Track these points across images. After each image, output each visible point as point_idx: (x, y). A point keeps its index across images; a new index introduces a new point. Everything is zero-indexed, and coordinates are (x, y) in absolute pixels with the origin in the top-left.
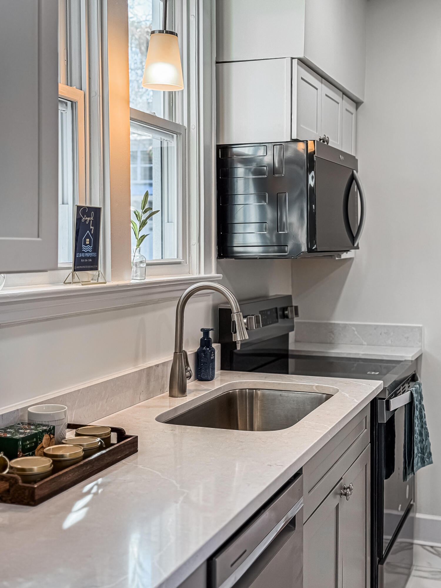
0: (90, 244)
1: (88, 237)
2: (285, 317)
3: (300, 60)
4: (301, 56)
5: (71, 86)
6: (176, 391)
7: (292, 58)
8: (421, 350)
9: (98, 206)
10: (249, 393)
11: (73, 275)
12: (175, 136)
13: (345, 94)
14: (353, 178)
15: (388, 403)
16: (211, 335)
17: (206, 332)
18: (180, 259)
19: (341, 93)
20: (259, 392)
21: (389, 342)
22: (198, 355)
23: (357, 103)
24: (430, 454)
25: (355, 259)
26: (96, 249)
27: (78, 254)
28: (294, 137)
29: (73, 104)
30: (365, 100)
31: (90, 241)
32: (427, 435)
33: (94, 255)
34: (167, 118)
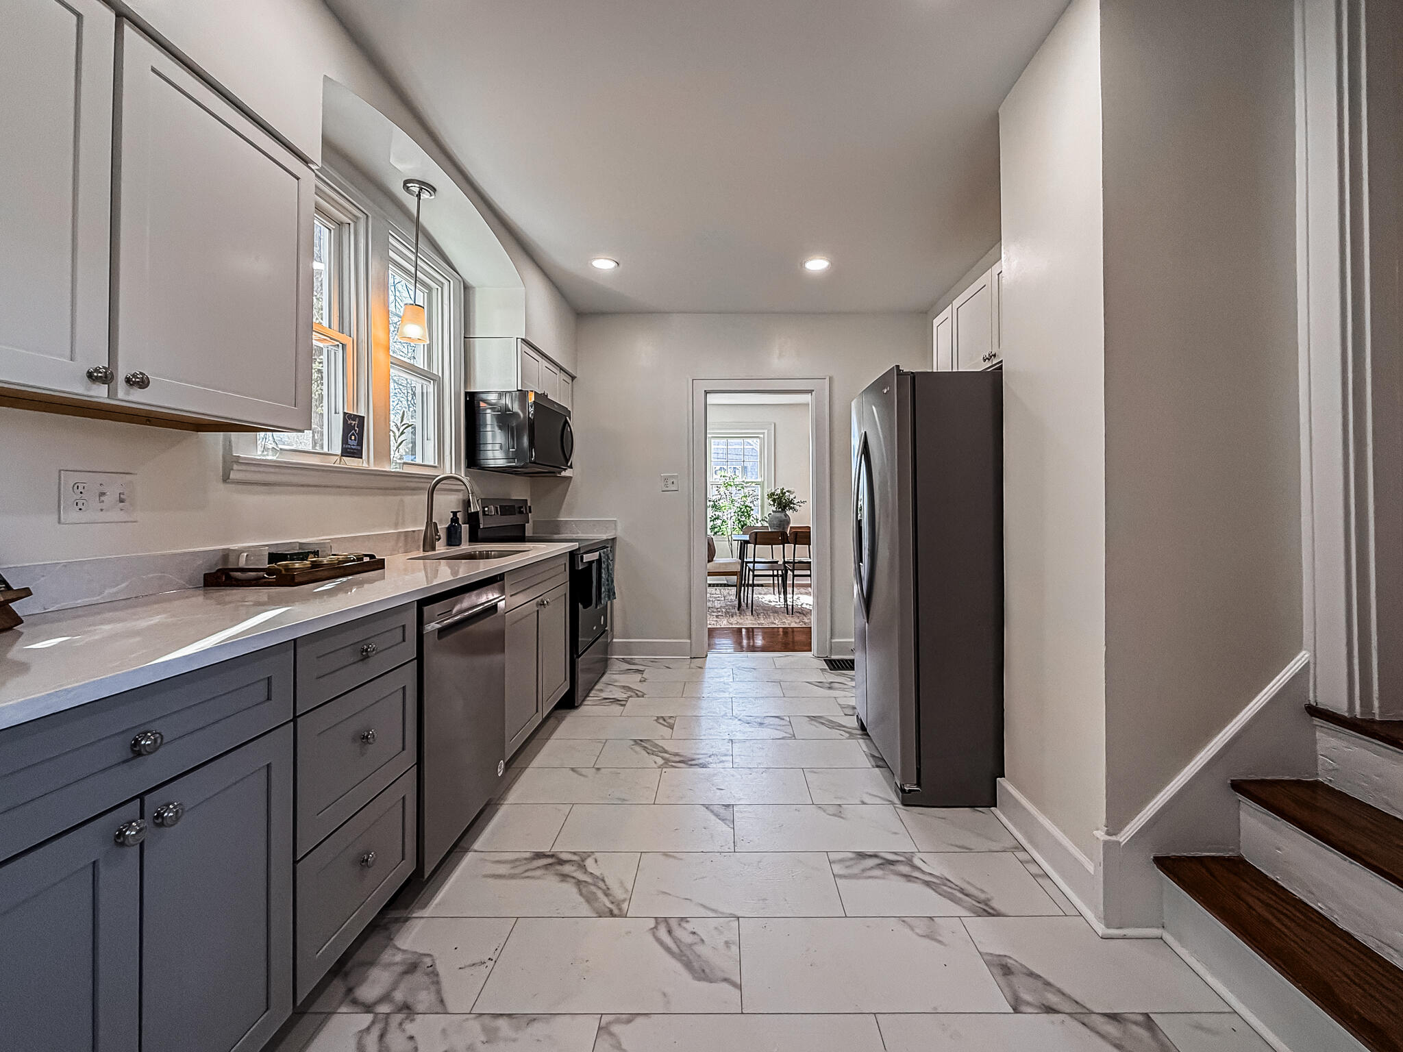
0: (355, 440)
1: (353, 434)
2: (521, 512)
3: (522, 339)
4: (524, 337)
5: (343, 333)
6: (428, 547)
7: (517, 338)
8: (615, 534)
9: (363, 415)
10: (486, 554)
11: (340, 459)
12: (432, 382)
13: (561, 369)
14: (566, 422)
15: (582, 558)
16: (459, 515)
17: (455, 513)
18: (436, 464)
19: (559, 369)
20: (493, 553)
21: (595, 530)
22: (449, 529)
23: (573, 378)
24: (614, 593)
25: (573, 479)
26: (360, 444)
27: (344, 446)
28: (519, 388)
29: (344, 346)
30: (578, 376)
31: (355, 438)
32: (612, 581)
33: (359, 448)
34: (426, 369)
